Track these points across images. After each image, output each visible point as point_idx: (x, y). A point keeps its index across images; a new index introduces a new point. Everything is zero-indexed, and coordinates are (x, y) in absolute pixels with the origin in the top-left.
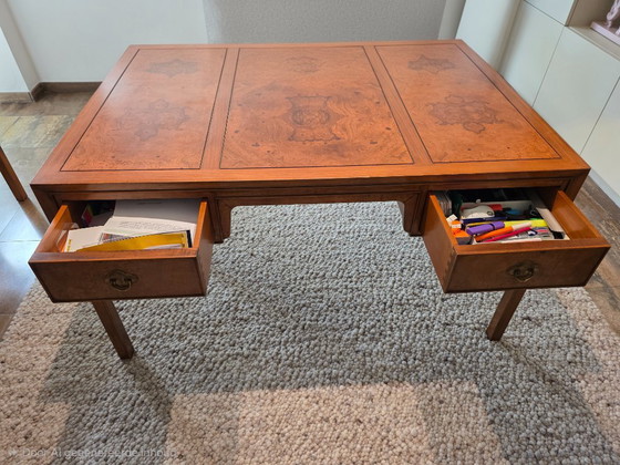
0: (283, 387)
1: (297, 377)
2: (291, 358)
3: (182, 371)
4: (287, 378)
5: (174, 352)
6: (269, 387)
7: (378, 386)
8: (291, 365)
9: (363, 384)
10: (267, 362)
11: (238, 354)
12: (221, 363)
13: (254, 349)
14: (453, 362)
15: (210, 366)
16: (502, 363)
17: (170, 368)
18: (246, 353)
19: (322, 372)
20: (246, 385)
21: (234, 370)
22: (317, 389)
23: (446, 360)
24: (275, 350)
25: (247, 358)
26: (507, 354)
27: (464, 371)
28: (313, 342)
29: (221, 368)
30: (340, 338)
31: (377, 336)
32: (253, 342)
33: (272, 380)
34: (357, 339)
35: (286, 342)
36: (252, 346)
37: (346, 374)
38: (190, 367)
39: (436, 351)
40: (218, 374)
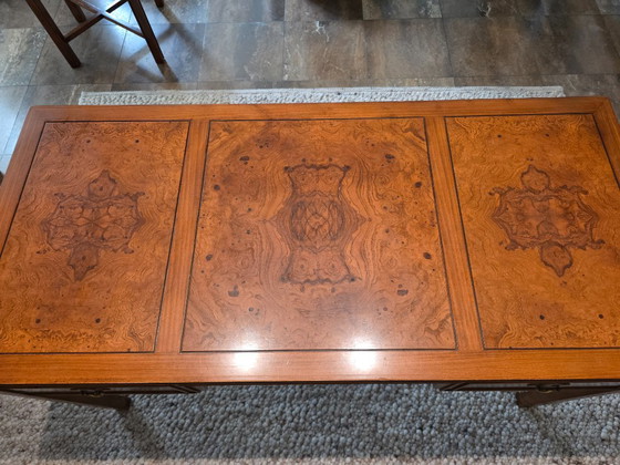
0: (286, 456)
1: (302, 444)
2: (296, 420)
3: (181, 429)
4: (291, 445)
5: (172, 404)
6: (272, 454)
7: (387, 460)
8: (296, 429)
9: (372, 456)
10: (270, 423)
11: (239, 412)
12: (222, 422)
13: (257, 406)
14: (473, 434)
15: (210, 424)
16: (528, 437)
17: (169, 425)
18: (248, 411)
19: (328, 439)
20: (248, 451)
21: (236, 432)
22: (322, 460)
23: (466, 430)
24: (280, 408)
25: (249, 416)
26: (535, 426)
27: (483, 446)
28: (321, 400)
29: (222, 428)
30: (351, 396)
31: (392, 395)
32: (256, 396)
33: (275, 447)
34: (370, 398)
35: (292, 398)
36: (255, 402)
37: (355, 443)
38: (189, 426)
39: (456, 418)
40: (218, 435)
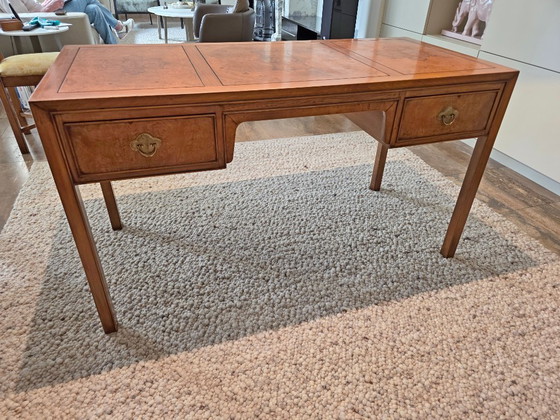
0: (285, 326)
1: (295, 315)
2: (283, 300)
3: (177, 331)
4: (286, 317)
5: (163, 317)
6: (272, 327)
7: (370, 308)
8: (285, 307)
9: (357, 309)
10: (262, 308)
11: (230, 307)
12: (217, 317)
13: (245, 300)
14: (425, 278)
15: (206, 321)
16: (463, 272)
17: (164, 332)
18: (239, 304)
19: (316, 306)
20: (249, 330)
21: (232, 321)
22: (318, 320)
23: (418, 278)
24: (266, 297)
25: (240, 308)
26: (464, 265)
27: (436, 284)
28: (298, 285)
29: (218, 321)
30: (322, 277)
31: (353, 270)
32: (242, 294)
33: (273, 322)
34: (337, 276)
35: (274, 289)
36: (242, 298)
37: (339, 304)
38: (185, 327)
39: (408, 273)
40: (216, 327)
